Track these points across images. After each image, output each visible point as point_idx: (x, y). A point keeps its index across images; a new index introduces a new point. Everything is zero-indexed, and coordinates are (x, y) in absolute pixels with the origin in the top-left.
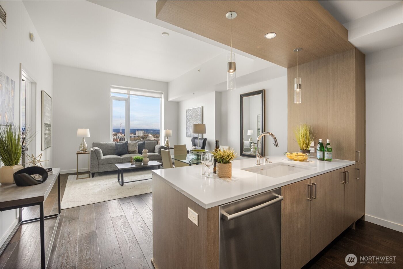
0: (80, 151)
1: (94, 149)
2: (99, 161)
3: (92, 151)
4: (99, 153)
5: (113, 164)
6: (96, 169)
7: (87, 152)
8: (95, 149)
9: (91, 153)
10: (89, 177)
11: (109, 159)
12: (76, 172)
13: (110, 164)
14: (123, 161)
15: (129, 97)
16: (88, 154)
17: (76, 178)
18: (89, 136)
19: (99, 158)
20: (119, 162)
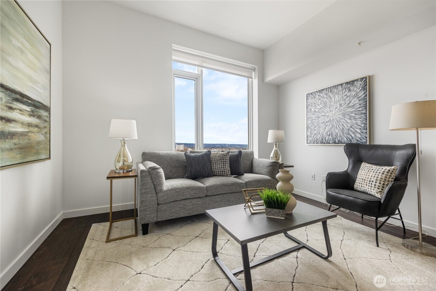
0: (117, 169)
1: (148, 167)
2: (160, 195)
3: (142, 171)
4: (158, 176)
5: (188, 201)
6: (153, 215)
7: (131, 174)
8: (150, 166)
9: (142, 177)
10: (136, 235)
11: (181, 189)
12: (109, 211)
13: (182, 202)
14: (209, 194)
15: (202, 71)
16: (133, 179)
17: (105, 240)
18: (136, 137)
19: (158, 188)
20: (201, 196)
